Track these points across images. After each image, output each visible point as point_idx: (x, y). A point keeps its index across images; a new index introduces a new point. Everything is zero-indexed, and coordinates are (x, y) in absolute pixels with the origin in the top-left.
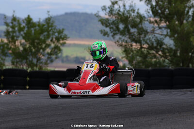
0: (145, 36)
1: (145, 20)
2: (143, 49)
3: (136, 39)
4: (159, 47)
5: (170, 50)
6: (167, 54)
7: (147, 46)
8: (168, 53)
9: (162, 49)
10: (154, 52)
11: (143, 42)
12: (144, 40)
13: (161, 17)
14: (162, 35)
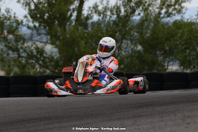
0: (23, 44)
1: (22, 25)
2: (21, 59)
3: (13, 47)
4: (39, 56)
5: (51, 59)
6: (48, 64)
7: (26, 54)
8: (49, 62)
9: (42, 58)
10: (34, 61)
11: (21, 51)
12: (22, 48)
13: (40, 22)
14: (41, 42)
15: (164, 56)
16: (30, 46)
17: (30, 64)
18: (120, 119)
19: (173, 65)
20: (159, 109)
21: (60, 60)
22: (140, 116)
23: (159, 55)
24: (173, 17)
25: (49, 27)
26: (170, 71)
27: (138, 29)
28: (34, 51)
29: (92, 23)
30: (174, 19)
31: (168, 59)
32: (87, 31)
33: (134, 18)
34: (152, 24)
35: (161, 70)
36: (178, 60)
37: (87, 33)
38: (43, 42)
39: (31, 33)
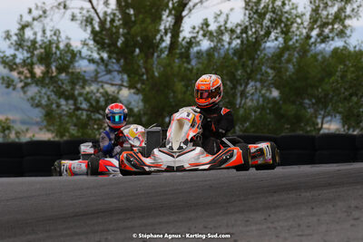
0: (83, 87)
2: (80, 112)
3: (67, 93)
7: (88, 104)
10: (101, 117)
11: (81, 99)
12: (80, 94)
13: (110, 53)
14: (112, 85)
15: (315, 107)
16: (95, 91)
17: (95, 120)
18: (242, 212)
19: (331, 121)
20: (308, 194)
21: (145, 114)
22: (276, 207)
23: (307, 106)
24: (331, 42)
25: (126, 59)
26: (326, 131)
27: (274, 62)
28: (102, 99)
29: (198, 53)
30: (332, 47)
31: (322, 113)
32: (189, 67)
33: (268, 44)
34: (296, 55)
35: (311, 131)
36: (339, 113)
37: (189, 69)
38: (116, 85)
39: (96, 70)
